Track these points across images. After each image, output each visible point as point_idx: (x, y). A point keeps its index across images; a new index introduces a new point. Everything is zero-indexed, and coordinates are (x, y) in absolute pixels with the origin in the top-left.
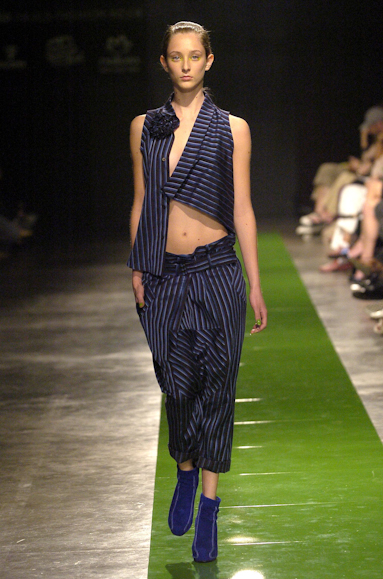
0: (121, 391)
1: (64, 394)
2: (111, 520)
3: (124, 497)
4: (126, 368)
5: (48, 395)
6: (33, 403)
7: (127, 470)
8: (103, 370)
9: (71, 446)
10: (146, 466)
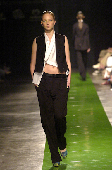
0: (35, 124)
1: (16, 125)
2: (29, 167)
3: (34, 159)
4: (36, 117)
5: (11, 126)
6: (6, 129)
7: (35, 150)
8: (29, 118)
9: (17, 143)
10: (41, 149)
